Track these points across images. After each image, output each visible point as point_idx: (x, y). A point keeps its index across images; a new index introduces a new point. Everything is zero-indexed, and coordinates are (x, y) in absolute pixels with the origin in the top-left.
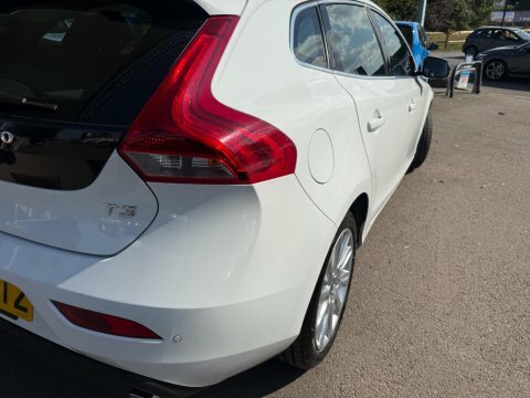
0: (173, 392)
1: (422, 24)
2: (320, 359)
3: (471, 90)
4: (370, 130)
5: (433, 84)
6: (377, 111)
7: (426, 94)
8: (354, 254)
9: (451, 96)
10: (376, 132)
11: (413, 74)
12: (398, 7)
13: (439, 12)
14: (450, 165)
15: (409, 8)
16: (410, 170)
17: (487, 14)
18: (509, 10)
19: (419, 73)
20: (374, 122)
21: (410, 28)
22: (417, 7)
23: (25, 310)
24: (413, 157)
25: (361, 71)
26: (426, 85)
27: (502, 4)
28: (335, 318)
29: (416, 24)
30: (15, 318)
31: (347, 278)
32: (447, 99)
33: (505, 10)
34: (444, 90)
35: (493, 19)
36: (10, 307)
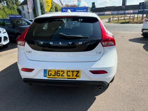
23: (78, 76)
30: (76, 79)
36: (74, 77)
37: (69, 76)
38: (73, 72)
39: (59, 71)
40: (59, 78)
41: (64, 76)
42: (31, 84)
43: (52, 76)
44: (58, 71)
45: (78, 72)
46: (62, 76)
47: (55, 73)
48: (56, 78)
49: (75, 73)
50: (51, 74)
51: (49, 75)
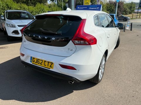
0: (77, 81)
1: (116, 14)
2: (100, 82)
3: (130, 30)
4: (108, 38)
5: (120, 29)
6: (109, 34)
7: (118, 31)
8: (105, 62)
9: (125, 31)
10: (109, 38)
11: (115, 27)
12: (110, 10)
13: (120, 10)
14: (125, 47)
15: (112, 10)
16: (115, 48)
17: (133, 10)
18: (139, 9)
19: (116, 27)
20: (109, 36)
21: (113, 15)
22: (115, 9)
23: (52, 67)
24: (116, 45)
25: (103, 26)
26: (118, 29)
27: (138, 7)
28: (102, 75)
29: (115, 14)
30: (50, 69)
31: (104, 67)
32: (124, 32)
33: (138, 9)
34: (123, 30)
35: (135, 11)
36: (49, 67)
37: (46, 65)
38: (48, 62)
39: (40, 60)
40: (39, 65)
41: (42, 64)
42: (26, 67)
43: (35, 63)
44: (38, 59)
45: (52, 63)
46: (41, 64)
47: (37, 61)
48: (37, 65)
49: (50, 64)
50: (34, 61)
51: (33, 62)
